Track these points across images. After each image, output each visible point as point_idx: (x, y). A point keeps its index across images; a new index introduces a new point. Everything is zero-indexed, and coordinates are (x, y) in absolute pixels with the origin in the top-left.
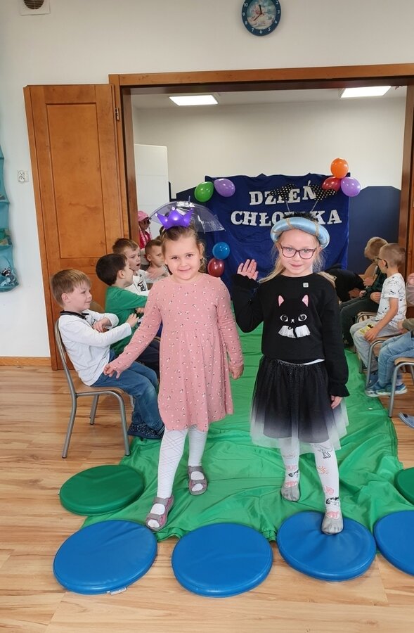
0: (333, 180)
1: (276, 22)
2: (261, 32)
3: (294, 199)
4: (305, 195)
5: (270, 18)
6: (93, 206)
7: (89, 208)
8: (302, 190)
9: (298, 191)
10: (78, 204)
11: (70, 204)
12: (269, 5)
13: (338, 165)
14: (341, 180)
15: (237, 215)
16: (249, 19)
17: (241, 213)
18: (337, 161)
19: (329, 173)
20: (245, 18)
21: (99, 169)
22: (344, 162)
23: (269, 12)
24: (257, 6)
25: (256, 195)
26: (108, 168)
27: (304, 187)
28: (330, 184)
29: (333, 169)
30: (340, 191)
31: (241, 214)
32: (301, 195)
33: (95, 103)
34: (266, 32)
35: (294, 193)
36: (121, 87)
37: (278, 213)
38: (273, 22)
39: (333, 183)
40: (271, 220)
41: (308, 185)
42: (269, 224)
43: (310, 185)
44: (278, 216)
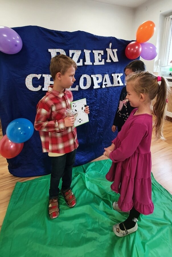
3: (100, 61)
8: (106, 52)
9: (102, 52)
15: (34, 79)
17: (39, 76)
27: (107, 49)
31: (39, 78)
32: (104, 57)
35: (99, 54)
37: (85, 76)
40: (79, 85)
41: (110, 48)
42: (76, 89)
43: (112, 48)
44: (85, 79)
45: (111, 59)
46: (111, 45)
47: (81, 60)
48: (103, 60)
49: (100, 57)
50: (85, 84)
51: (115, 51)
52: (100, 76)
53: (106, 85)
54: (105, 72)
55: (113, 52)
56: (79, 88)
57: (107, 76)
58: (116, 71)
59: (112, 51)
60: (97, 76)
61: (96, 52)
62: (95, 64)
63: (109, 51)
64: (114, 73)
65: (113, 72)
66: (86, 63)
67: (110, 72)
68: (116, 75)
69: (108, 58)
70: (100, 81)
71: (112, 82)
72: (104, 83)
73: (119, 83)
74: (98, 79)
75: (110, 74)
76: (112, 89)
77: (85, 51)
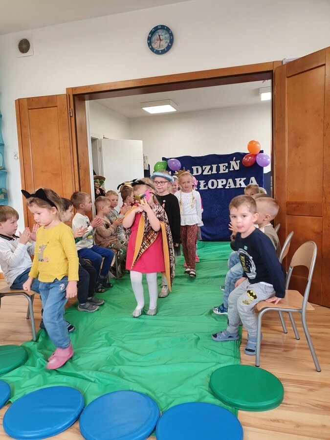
0: (250, 156)
1: (170, 44)
2: (160, 52)
3: (224, 170)
4: (232, 167)
5: (166, 42)
6: (55, 172)
7: (53, 174)
8: (229, 164)
9: (226, 164)
10: (46, 171)
11: (42, 172)
12: (165, 34)
13: (252, 145)
14: (256, 155)
16: (153, 44)
18: (252, 142)
19: (247, 152)
20: (150, 44)
21: (59, 148)
22: (257, 143)
23: (166, 38)
24: (158, 36)
25: (197, 169)
26: (64, 147)
27: (231, 162)
28: (248, 159)
29: (249, 148)
30: (256, 163)
32: (229, 167)
33: (57, 106)
34: (163, 52)
35: (224, 166)
36: (74, 95)
37: (213, 180)
38: (168, 45)
39: (250, 158)
40: (208, 185)
42: (207, 188)
43: (235, 160)
44: (213, 182)
45: (233, 168)
46: (234, 158)
47: (210, 171)
48: (227, 169)
49: (224, 168)
50: (213, 185)
51: (238, 162)
52: (224, 181)
53: (230, 186)
54: (229, 178)
56: (208, 187)
57: (230, 180)
58: (239, 176)
59: (235, 162)
60: (222, 180)
61: (221, 165)
62: (220, 172)
63: (233, 163)
64: (237, 178)
66: (212, 173)
67: (233, 177)
68: (240, 179)
70: (225, 183)
71: (235, 184)
72: (228, 185)
73: (240, 185)
74: (222, 182)
75: (234, 179)
76: (235, 189)
77: (213, 165)
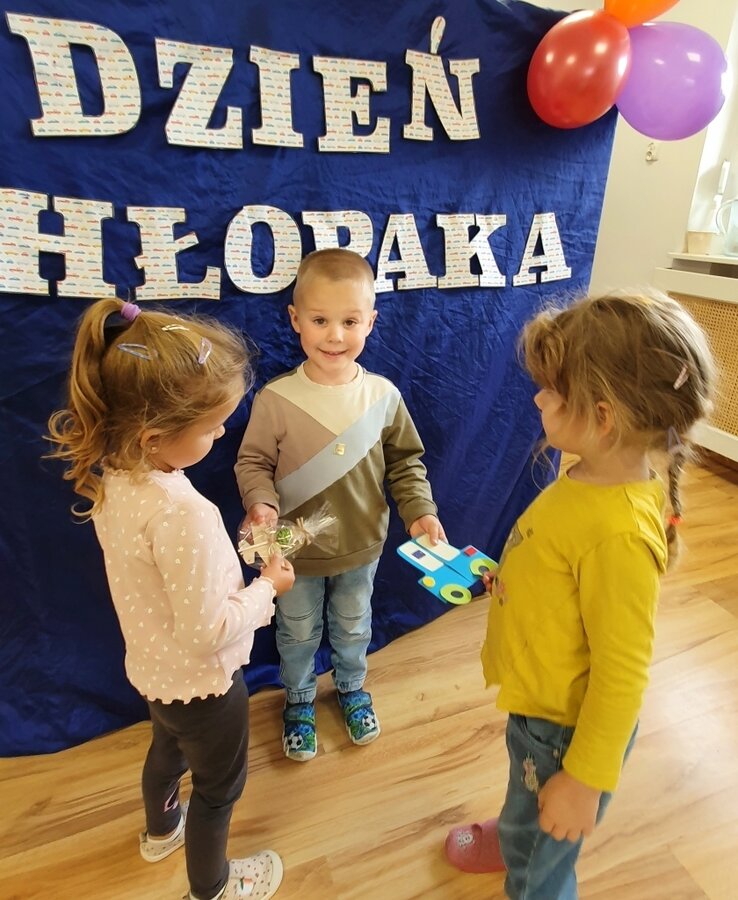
3: (360, 130)
4: (418, 106)
8: (401, 76)
9: (377, 73)
25: (83, 57)
27: (412, 57)
32: (393, 103)
35: (355, 83)
37: (264, 213)
40: (221, 263)
41: (434, 49)
42: (209, 288)
43: (447, 52)
45: (432, 118)
46: (438, 28)
47: (235, 115)
48: (384, 124)
49: (362, 105)
50: (263, 263)
51: (466, 69)
52: (357, 223)
53: (396, 276)
54: (391, 202)
55: (453, 81)
56: (227, 284)
57: (404, 227)
58: (466, 199)
59: (447, 68)
60: (341, 218)
61: (334, 72)
62: (325, 144)
63: (426, 69)
64: (452, 209)
65: (446, 206)
66: (260, 137)
67: (423, 203)
68: (465, 220)
69: (414, 111)
70: (360, 248)
71: (437, 263)
72: (386, 265)
73: (476, 267)
74: (345, 236)
75: (428, 214)
76: (432, 301)
